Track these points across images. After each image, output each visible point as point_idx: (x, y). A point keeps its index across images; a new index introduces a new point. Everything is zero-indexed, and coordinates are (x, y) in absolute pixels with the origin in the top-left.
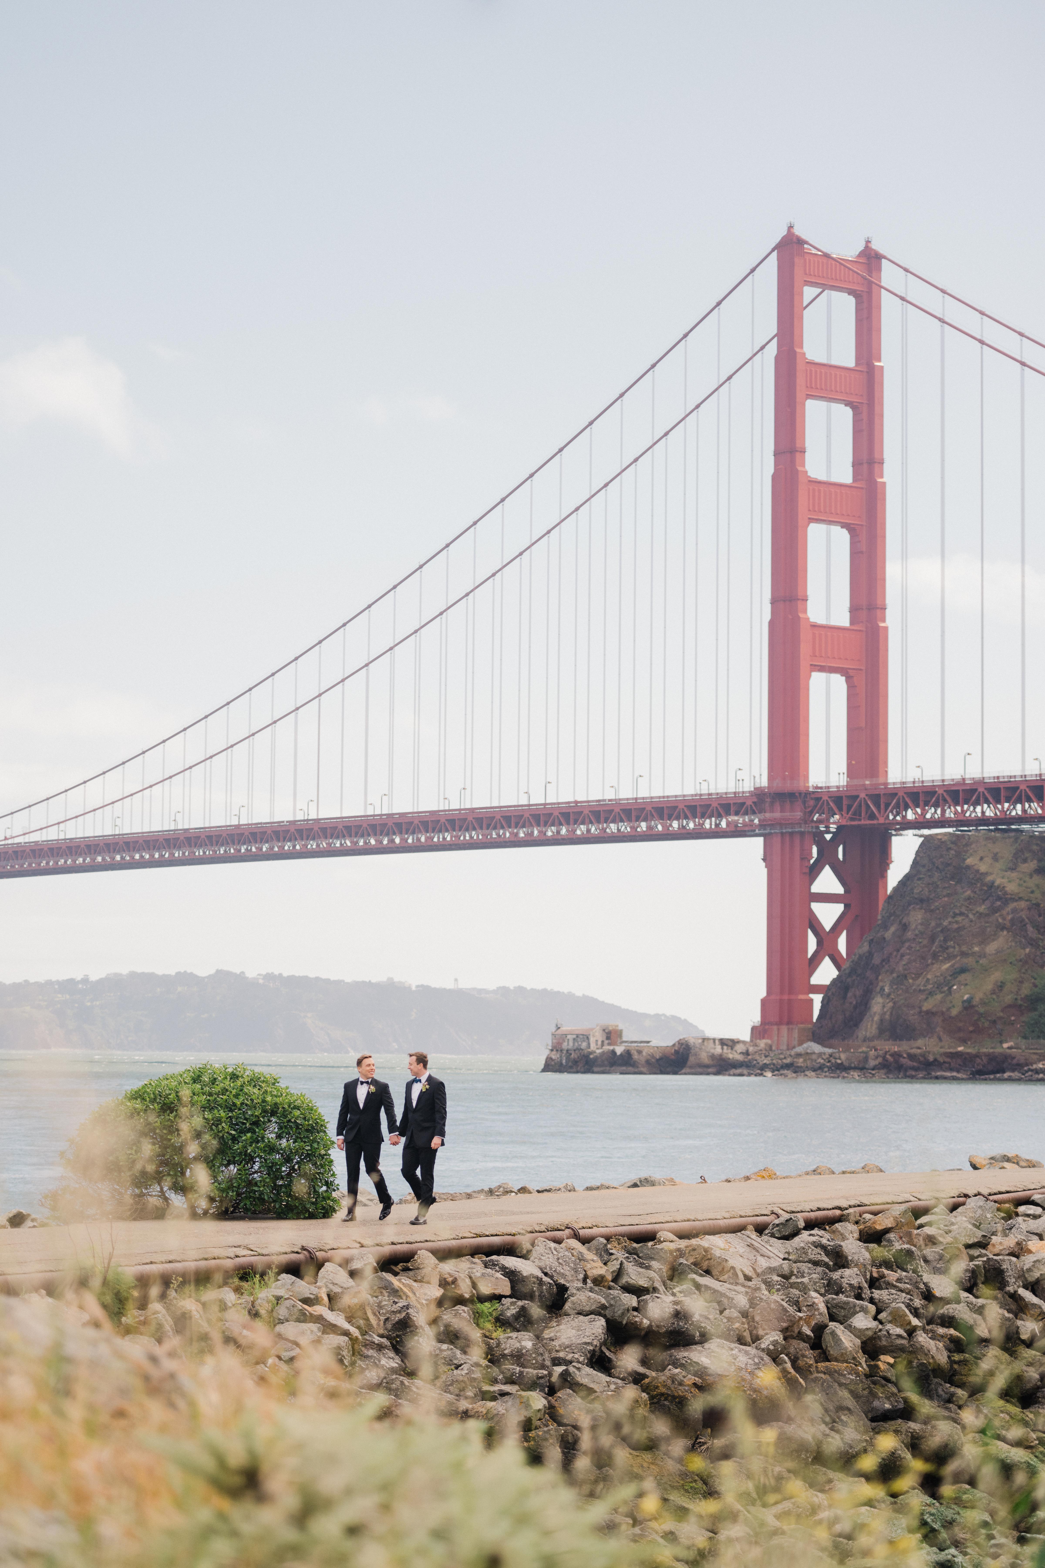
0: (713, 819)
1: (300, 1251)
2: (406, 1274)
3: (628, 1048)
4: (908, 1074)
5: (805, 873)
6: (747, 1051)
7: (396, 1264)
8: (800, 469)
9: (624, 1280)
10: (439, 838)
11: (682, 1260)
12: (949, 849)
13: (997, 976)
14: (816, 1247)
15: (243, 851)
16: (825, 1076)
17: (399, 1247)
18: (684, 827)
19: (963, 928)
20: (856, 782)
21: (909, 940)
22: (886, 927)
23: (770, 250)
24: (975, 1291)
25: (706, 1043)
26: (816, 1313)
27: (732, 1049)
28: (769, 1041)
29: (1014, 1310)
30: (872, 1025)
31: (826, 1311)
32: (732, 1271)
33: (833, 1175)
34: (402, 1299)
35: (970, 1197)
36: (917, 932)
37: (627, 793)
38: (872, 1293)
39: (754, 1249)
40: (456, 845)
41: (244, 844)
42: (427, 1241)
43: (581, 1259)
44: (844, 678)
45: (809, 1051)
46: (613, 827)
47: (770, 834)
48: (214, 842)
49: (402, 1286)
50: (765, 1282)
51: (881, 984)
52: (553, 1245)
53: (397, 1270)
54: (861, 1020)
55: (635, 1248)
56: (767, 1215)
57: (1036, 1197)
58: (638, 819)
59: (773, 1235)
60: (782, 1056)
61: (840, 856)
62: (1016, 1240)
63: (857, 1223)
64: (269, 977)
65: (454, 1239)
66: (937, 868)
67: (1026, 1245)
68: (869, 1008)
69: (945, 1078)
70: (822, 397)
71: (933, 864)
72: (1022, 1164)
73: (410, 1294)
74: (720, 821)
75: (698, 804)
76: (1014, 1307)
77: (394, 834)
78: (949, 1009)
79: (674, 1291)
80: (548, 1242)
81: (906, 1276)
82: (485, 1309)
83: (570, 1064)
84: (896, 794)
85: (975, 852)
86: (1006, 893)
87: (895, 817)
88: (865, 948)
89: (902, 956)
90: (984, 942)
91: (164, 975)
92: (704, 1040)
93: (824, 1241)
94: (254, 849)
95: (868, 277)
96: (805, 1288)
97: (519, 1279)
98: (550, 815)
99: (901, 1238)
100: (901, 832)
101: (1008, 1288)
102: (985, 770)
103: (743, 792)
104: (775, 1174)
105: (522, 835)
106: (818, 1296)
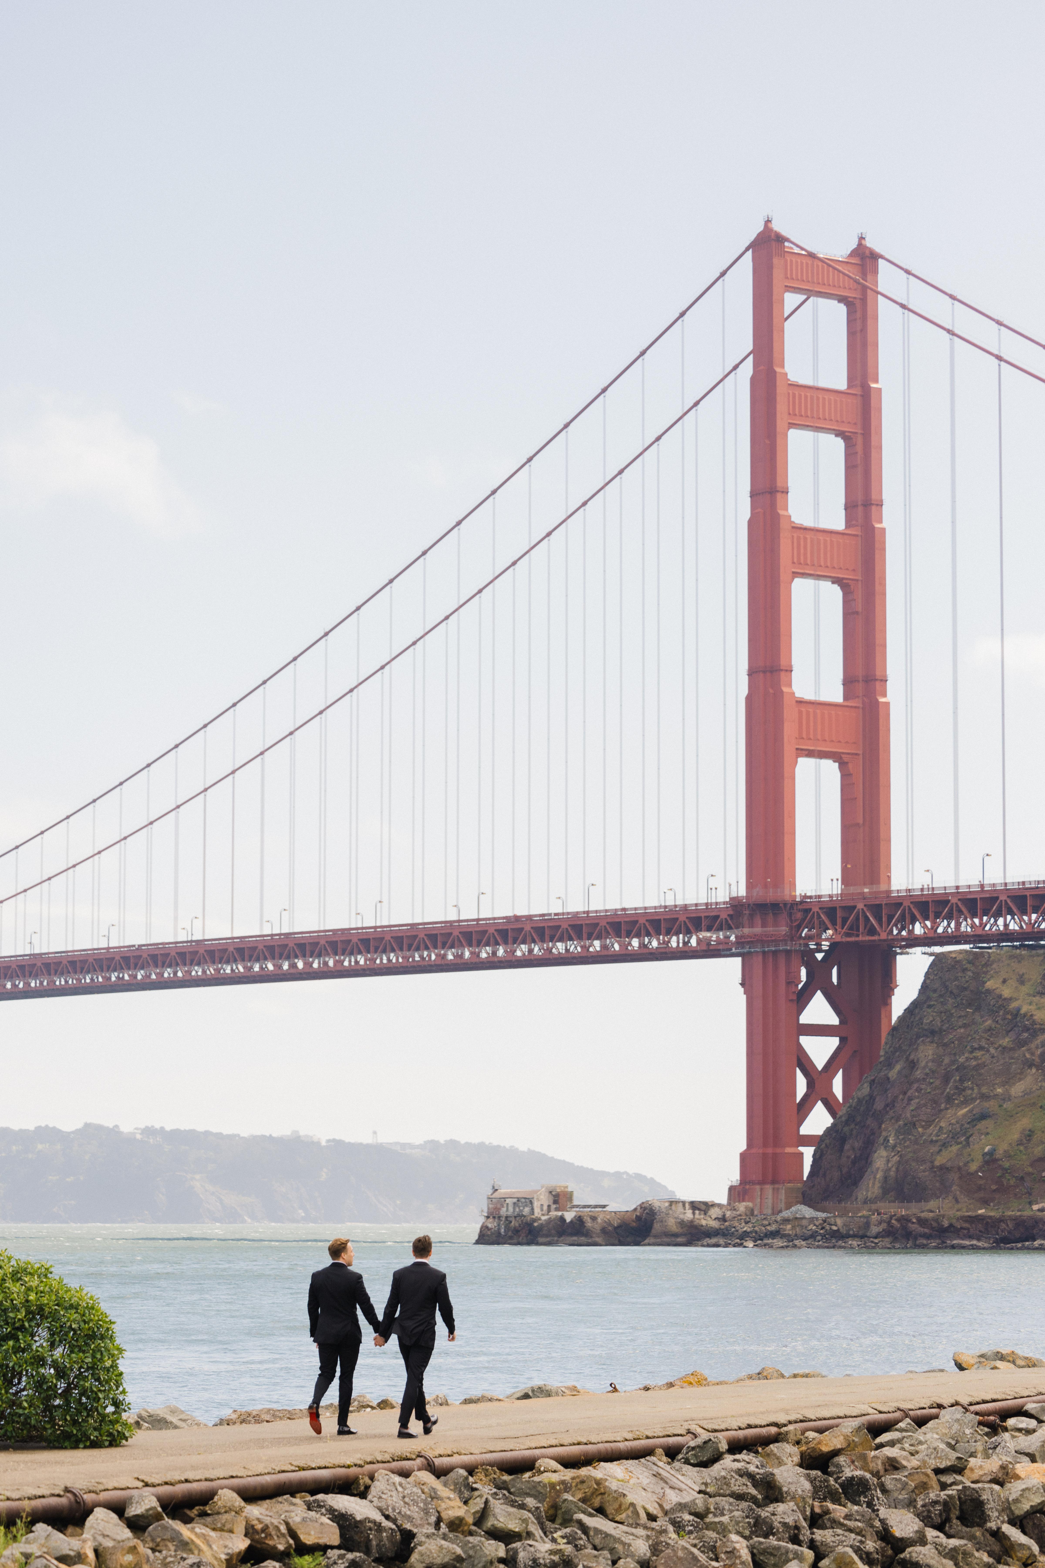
0: (681, 936)
1: (62, 1493)
2: (203, 1521)
3: (580, 1214)
4: (918, 1242)
5: (792, 1000)
6: (724, 1216)
7: (191, 1507)
8: (781, 512)
9: (490, 1523)
10: (350, 961)
11: (566, 1496)
12: (964, 970)
13: (1024, 1123)
14: (741, 1476)
15: (113, 979)
16: (818, 1247)
17: (195, 1486)
18: (645, 946)
19: (984, 1065)
20: (852, 890)
21: (918, 1080)
22: (890, 1065)
23: (744, 249)
24: (947, 1528)
25: (673, 1207)
26: (738, 1561)
27: (705, 1214)
28: (750, 1204)
29: (997, 1552)
30: (874, 1184)
31: (750, 1559)
32: (631, 1509)
33: (782, 1380)
34: (193, 1553)
35: (945, 1408)
36: (927, 1071)
37: (576, 905)
38: (813, 1533)
39: (662, 1479)
40: (369, 969)
41: (115, 970)
42: (232, 1477)
43: (434, 1496)
44: (837, 764)
45: (798, 1216)
46: (560, 947)
47: (749, 953)
48: (78, 969)
49: (193, 1537)
50: (674, 1523)
51: (884, 1134)
52: (397, 1479)
53: (192, 1515)
54: (861, 1177)
55: (505, 1482)
56: (681, 1435)
57: (1030, 1407)
58: (590, 937)
59: (687, 1462)
60: (766, 1222)
61: (835, 980)
62: (1000, 1463)
63: (798, 1443)
64: (149, 1131)
65: (269, 1473)
66: (951, 992)
67: (1013, 1469)
68: (870, 1163)
69: (963, 1247)
70: (808, 426)
71: (946, 987)
72: (1020, 1362)
73: (204, 1547)
74: (690, 938)
75: (662, 917)
76: (997, 1548)
77: (296, 957)
78: (966, 1164)
79: (555, 1535)
80: (392, 1475)
81: (857, 1512)
82: (305, 1563)
83: (510, 1233)
84: (901, 904)
85: (997, 972)
86: (1034, 1023)
87: (900, 931)
88: (866, 1090)
89: (910, 1099)
90: (1008, 1082)
91: (21, 1130)
92: (671, 1203)
93: (752, 1468)
94: (127, 977)
95: (862, 281)
96: (724, 1530)
97: (350, 1524)
98: (484, 932)
99: (853, 1462)
100: (908, 950)
101: (989, 1525)
102: (1008, 875)
103: (717, 903)
104: (706, 1379)
105: (450, 957)
106: (741, 1539)
